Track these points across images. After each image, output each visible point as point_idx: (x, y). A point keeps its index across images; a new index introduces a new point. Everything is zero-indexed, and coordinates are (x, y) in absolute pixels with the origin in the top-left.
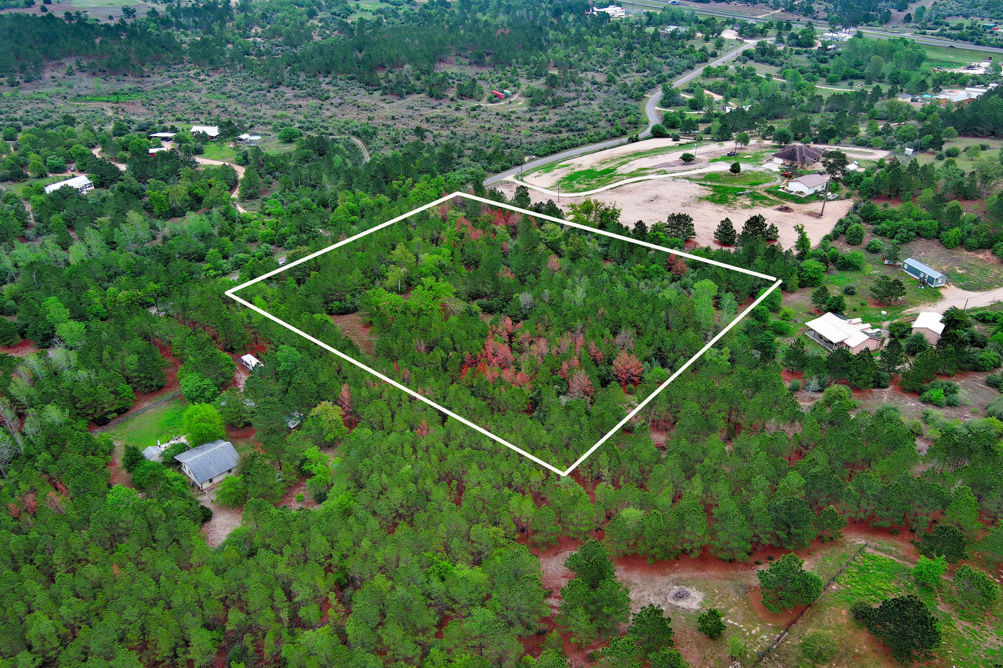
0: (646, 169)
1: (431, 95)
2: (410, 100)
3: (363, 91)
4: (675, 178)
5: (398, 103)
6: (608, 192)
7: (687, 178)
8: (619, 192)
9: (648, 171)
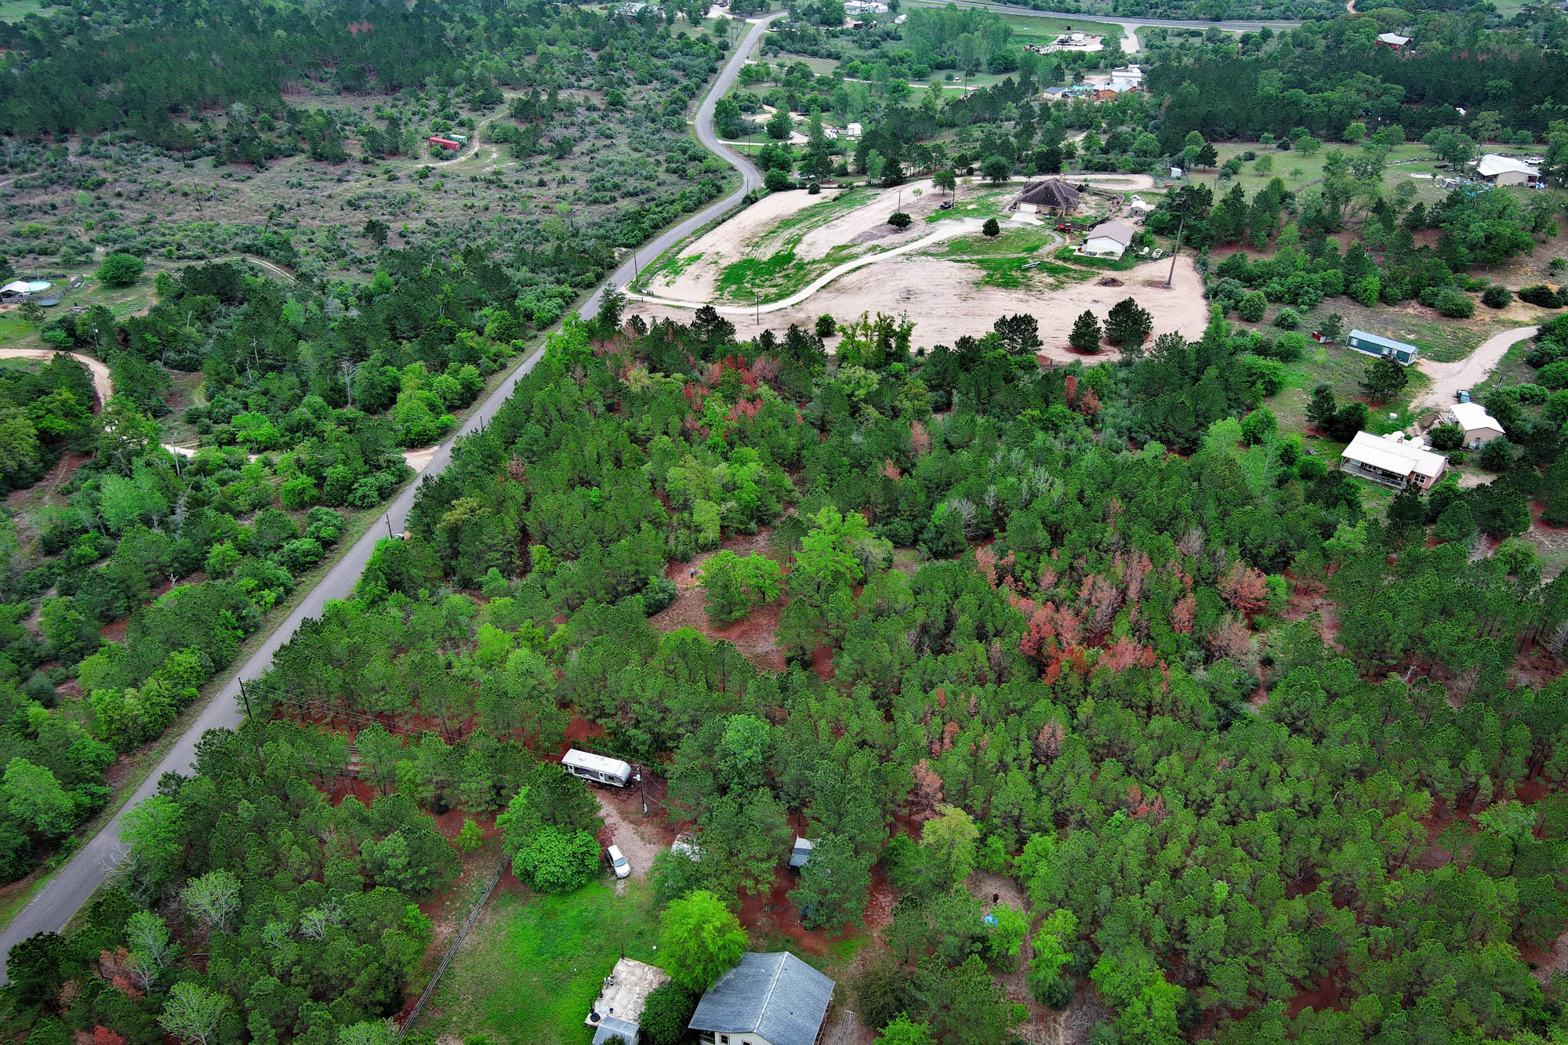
0: (844, 247)
1: (319, 157)
2: (281, 168)
3: (169, 165)
4: (909, 256)
5: (259, 179)
6: (824, 294)
7: (925, 253)
8: (842, 291)
9: (854, 250)
